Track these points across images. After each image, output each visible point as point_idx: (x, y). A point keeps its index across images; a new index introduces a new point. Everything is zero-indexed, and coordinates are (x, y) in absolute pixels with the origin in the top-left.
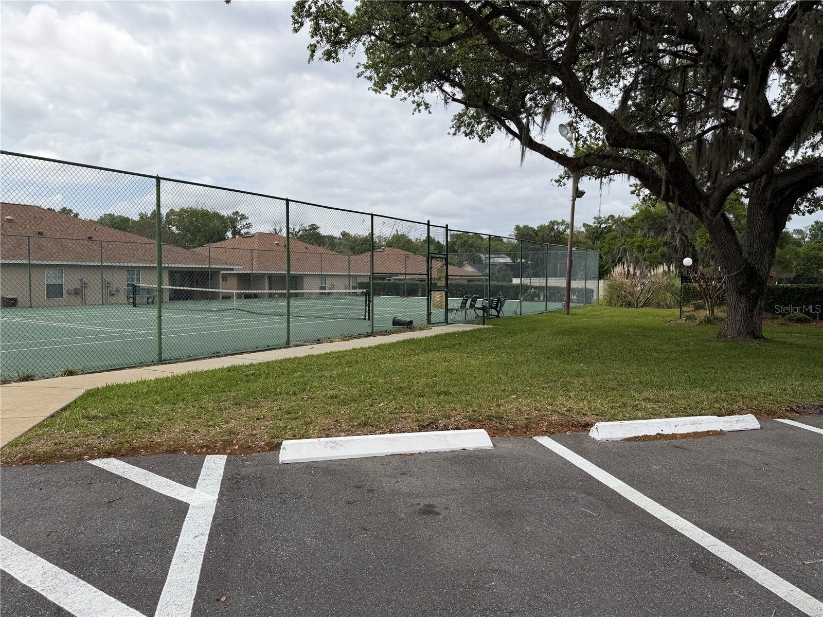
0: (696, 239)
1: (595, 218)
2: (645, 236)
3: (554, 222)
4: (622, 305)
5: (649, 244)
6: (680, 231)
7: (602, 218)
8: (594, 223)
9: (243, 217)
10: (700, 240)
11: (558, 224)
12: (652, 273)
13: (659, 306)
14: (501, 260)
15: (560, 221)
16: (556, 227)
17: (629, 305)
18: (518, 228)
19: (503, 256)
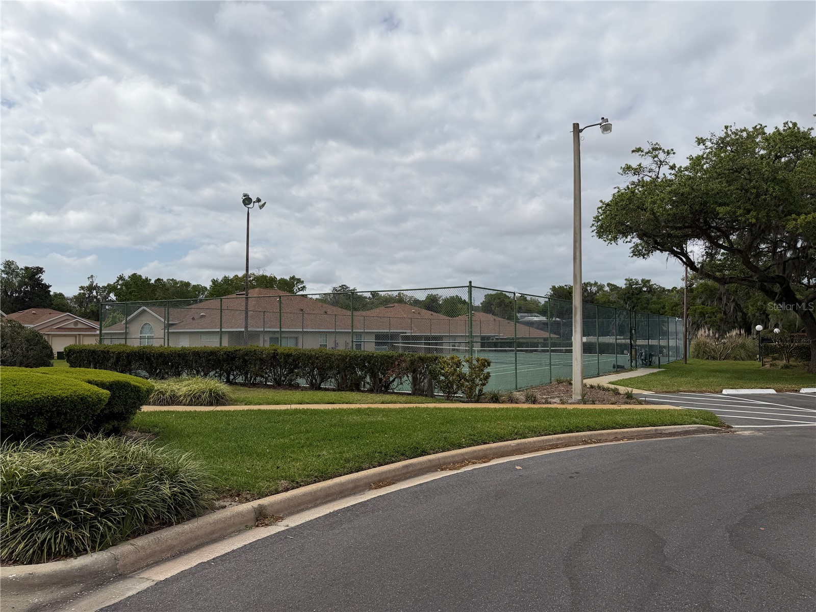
0: (748, 307)
1: (626, 280)
2: (703, 304)
3: (587, 283)
4: (708, 359)
5: (709, 311)
6: (734, 300)
7: (633, 280)
8: (626, 284)
9: (299, 281)
10: (752, 308)
11: (591, 285)
12: (728, 335)
13: (736, 359)
14: (536, 319)
15: (593, 282)
16: (589, 288)
17: (714, 358)
18: (554, 288)
19: (537, 315)
